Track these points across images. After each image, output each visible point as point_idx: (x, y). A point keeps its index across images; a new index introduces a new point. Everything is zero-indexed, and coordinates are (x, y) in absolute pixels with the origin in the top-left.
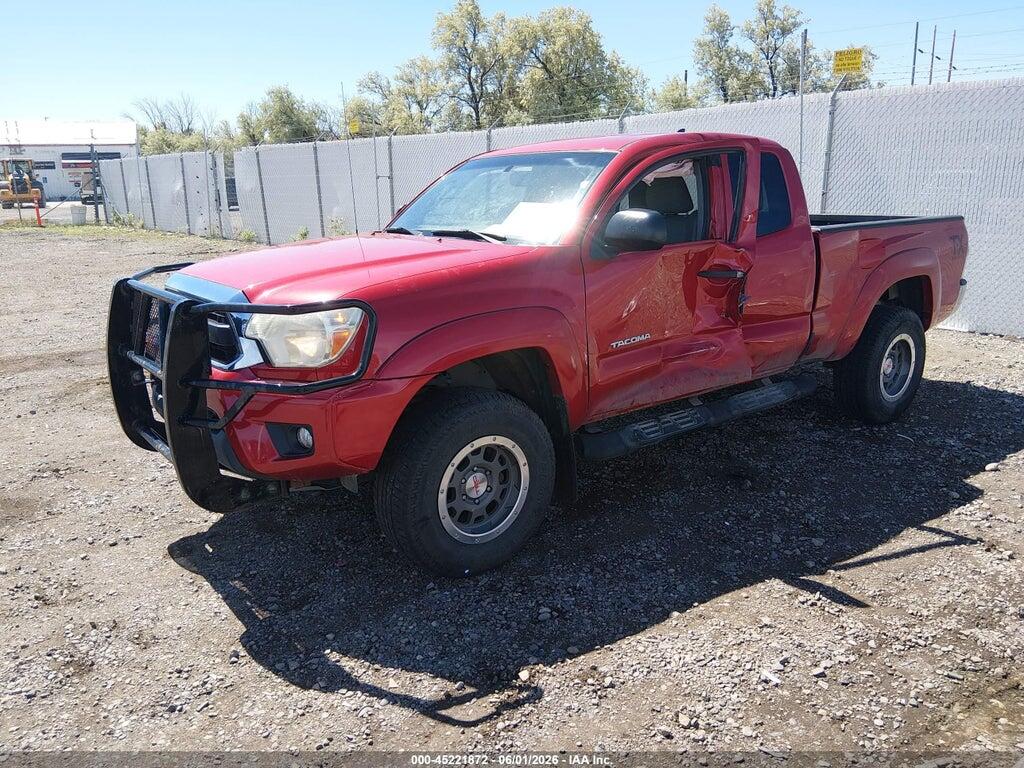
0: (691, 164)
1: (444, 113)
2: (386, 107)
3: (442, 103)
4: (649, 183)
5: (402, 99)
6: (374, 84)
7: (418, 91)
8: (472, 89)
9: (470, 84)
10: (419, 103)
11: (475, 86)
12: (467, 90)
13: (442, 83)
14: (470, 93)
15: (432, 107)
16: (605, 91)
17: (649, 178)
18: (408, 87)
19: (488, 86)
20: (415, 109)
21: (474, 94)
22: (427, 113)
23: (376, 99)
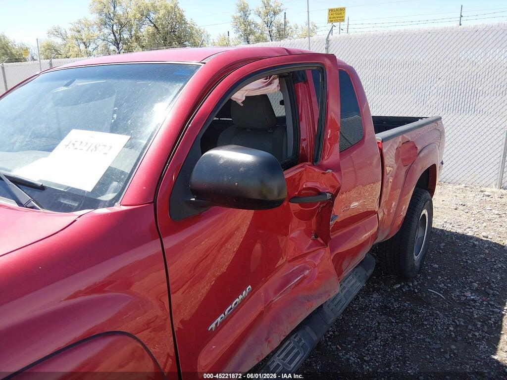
0: (277, 81)
1: (99, 49)
2: (65, 45)
3: (98, 44)
4: (240, 102)
5: (74, 41)
6: (57, 32)
7: (83, 37)
8: (115, 36)
9: (114, 33)
10: (84, 43)
11: (116, 35)
12: (112, 37)
13: (97, 33)
14: (114, 38)
15: (92, 46)
16: (188, 41)
17: (239, 96)
18: (77, 35)
19: (124, 35)
20: (82, 46)
21: (116, 38)
22: (90, 49)
23: (58, 41)
